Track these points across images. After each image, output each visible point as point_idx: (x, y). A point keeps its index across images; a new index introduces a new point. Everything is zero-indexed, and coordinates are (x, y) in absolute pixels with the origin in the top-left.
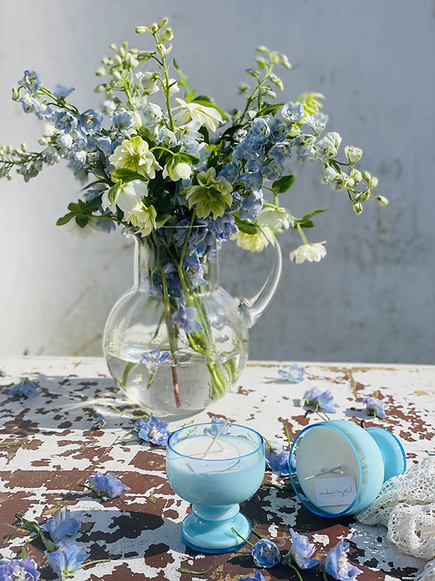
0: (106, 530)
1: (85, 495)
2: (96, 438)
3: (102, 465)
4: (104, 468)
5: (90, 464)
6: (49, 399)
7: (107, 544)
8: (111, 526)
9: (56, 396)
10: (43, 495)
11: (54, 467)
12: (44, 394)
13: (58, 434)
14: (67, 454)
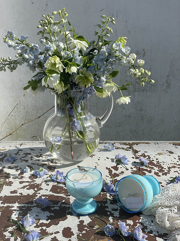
0: (45, 222)
2: (34, 179)
4: (40, 193)
8: (47, 220)
10: (17, 207)
11: (20, 194)
13: (19, 178)
14: (24, 187)
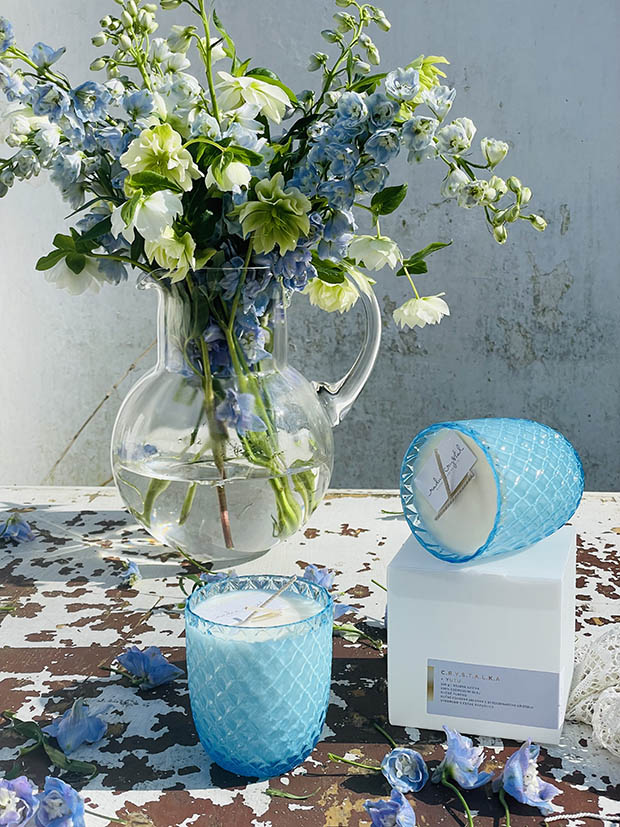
0: (147, 734)
1: (111, 683)
2: (125, 599)
3: (137, 638)
4: (141, 642)
5: (119, 636)
6: (52, 545)
7: (150, 756)
8: (155, 728)
9: (62, 542)
10: (45, 683)
11: (61, 642)
12: (43, 538)
13: (67, 595)
14: (81, 623)
